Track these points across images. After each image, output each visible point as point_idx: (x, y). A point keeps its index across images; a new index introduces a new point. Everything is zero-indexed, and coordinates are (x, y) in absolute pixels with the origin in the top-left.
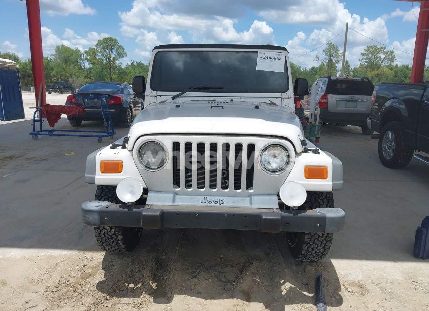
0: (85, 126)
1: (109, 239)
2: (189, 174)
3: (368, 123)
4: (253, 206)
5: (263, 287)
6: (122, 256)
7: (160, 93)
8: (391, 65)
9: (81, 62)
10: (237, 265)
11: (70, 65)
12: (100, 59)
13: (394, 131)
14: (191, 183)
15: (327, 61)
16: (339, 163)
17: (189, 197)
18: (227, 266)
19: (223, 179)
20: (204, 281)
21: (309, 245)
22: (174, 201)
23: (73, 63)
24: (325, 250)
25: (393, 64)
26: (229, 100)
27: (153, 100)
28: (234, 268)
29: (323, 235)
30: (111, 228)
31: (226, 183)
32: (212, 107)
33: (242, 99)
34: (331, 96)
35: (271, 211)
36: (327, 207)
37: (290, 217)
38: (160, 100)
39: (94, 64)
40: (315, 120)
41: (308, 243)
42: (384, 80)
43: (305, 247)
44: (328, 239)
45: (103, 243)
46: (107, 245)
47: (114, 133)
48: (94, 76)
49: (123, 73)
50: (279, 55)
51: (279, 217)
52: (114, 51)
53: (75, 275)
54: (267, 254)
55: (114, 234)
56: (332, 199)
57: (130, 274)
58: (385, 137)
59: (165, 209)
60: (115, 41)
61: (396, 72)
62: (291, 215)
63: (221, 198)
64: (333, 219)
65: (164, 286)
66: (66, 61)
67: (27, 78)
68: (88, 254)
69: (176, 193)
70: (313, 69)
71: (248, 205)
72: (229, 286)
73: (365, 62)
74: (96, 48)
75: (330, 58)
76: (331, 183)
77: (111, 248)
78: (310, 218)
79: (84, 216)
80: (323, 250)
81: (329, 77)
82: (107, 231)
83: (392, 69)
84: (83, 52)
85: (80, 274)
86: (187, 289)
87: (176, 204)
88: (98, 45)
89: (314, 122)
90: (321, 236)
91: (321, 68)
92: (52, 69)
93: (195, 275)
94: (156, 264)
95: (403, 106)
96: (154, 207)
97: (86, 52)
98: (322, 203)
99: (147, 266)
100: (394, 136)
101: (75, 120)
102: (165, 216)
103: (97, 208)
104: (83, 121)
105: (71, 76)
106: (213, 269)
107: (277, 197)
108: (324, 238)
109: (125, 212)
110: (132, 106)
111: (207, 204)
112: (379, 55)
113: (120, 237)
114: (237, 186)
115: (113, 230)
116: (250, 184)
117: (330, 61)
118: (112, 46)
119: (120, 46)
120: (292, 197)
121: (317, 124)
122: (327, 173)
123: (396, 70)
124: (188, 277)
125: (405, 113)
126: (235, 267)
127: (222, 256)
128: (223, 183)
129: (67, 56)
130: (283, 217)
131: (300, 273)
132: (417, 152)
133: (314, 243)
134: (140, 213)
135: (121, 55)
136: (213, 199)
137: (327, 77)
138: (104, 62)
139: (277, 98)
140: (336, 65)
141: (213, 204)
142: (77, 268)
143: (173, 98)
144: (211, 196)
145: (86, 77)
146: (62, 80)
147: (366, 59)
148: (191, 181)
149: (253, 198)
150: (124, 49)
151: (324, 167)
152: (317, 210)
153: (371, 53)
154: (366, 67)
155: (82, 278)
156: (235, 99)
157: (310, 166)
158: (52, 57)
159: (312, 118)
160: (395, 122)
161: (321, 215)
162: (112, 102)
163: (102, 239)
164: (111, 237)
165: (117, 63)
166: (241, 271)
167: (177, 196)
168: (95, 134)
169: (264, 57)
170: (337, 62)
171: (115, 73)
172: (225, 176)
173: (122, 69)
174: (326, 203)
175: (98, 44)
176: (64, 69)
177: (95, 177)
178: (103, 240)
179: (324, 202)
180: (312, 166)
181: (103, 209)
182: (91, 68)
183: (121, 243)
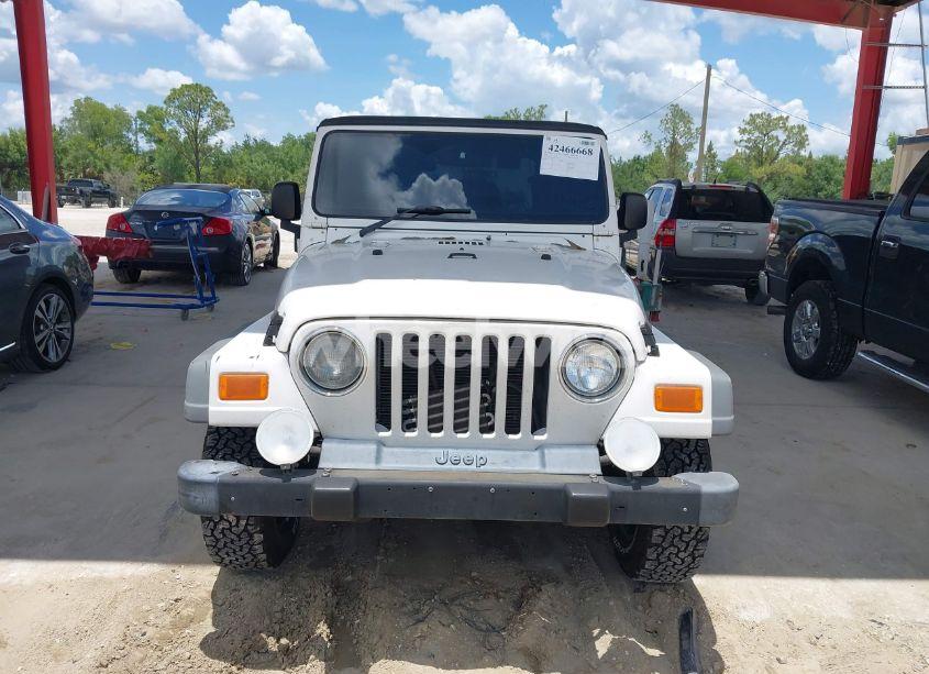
0: (147, 282)
1: (232, 541)
2: (410, 401)
3: (761, 282)
4: (548, 470)
5: (566, 641)
6: (259, 578)
7: (333, 221)
8: (798, 154)
9: (131, 136)
10: (506, 592)
11: (104, 143)
12: (171, 131)
13: (817, 302)
14: (414, 420)
15: (668, 145)
16: (725, 378)
17: (410, 450)
18: (486, 595)
19: (483, 410)
20: (440, 630)
21: (660, 549)
22: (378, 459)
23: (111, 138)
24: (694, 559)
25: (803, 153)
26: (482, 237)
27: (318, 236)
28: (501, 600)
29: (691, 528)
30: (238, 518)
31: (489, 419)
32: (451, 256)
33: (510, 237)
34: (680, 223)
35: (587, 480)
36: (698, 470)
37: (626, 493)
38: (334, 235)
39: (159, 141)
40: (651, 274)
41: (658, 545)
42: (784, 187)
43: (651, 554)
44: (701, 537)
45: (217, 550)
46: (227, 554)
47: (214, 299)
48: (160, 168)
49: (224, 163)
50: (587, 143)
51: (604, 494)
52: (205, 114)
53: (159, 621)
54: (568, 569)
55: (245, 530)
56: (707, 453)
57: (278, 615)
58: (797, 312)
59: (360, 476)
60: (208, 91)
61: (809, 170)
62: (630, 488)
63: (481, 453)
64: (715, 496)
65: (355, 642)
66: (95, 133)
67: (8, 170)
68: (184, 573)
69: (381, 443)
70: (637, 160)
71: (537, 468)
72: (494, 639)
73: (746, 147)
74: (165, 106)
75: (673, 138)
76: (709, 421)
77: (237, 560)
78: (667, 495)
79: (184, 495)
80: (690, 559)
81: (678, 184)
82: (230, 523)
83: (800, 163)
84: (135, 115)
85: (168, 619)
86: (405, 648)
87: (383, 466)
88: (169, 100)
89: (646, 278)
90: (687, 530)
91: (653, 159)
92: (65, 151)
93: (420, 616)
94: (334, 594)
95: (836, 249)
96: (337, 474)
97: (140, 115)
98: (687, 461)
99: (315, 597)
100: (816, 310)
101: (127, 271)
102: (363, 493)
103: (213, 478)
104: (143, 272)
105: (107, 166)
106: (457, 602)
107: (597, 451)
108: (692, 535)
109: (275, 486)
110: (253, 237)
111: (448, 466)
112: (774, 133)
113: (258, 537)
114: (513, 426)
115: (243, 523)
116: (539, 422)
117: (674, 144)
118: (202, 102)
119: (220, 105)
120: (630, 450)
121: (655, 283)
122: (701, 399)
123: (810, 165)
124: (405, 621)
125: (839, 263)
126: (504, 598)
127: (474, 574)
128: (482, 421)
129: (98, 122)
130: (613, 493)
131: (640, 608)
132: (862, 345)
133: (672, 544)
134: (309, 486)
135: (219, 125)
136: (462, 454)
137: (673, 183)
138: (183, 136)
139: (583, 235)
140: (687, 153)
141: (462, 466)
142: (163, 604)
143: (364, 232)
144: (457, 448)
145: (142, 169)
146: (85, 176)
147: (749, 140)
148: (414, 415)
149: (546, 451)
150: (227, 110)
151: (695, 386)
152: (681, 476)
153: (757, 128)
154: (748, 159)
155: (174, 626)
156: (494, 237)
157: (666, 385)
158: (65, 124)
159: (642, 269)
160: (818, 282)
161: (691, 488)
162: (210, 230)
163: (218, 540)
164: (238, 536)
165: (212, 141)
166: (519, 606)
167: (385, 449)
168: (173, 301)
169: (555, 148)
170: (689, 146)
171: (207, 163)
172: (488, 407)
173: (224, 154)
174: (697, 461)
175: (169, 98)
176: (92, 152)
177: (207, 409)
178: (221, 545)
179: (691, 460)
180: (671, 385)
181: (228, 479)
182: (152, 152)
183: (259, 549)
